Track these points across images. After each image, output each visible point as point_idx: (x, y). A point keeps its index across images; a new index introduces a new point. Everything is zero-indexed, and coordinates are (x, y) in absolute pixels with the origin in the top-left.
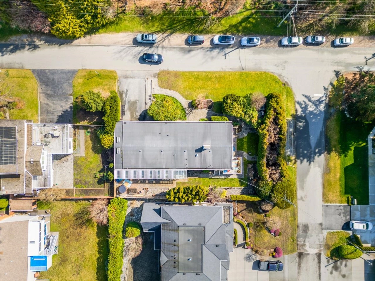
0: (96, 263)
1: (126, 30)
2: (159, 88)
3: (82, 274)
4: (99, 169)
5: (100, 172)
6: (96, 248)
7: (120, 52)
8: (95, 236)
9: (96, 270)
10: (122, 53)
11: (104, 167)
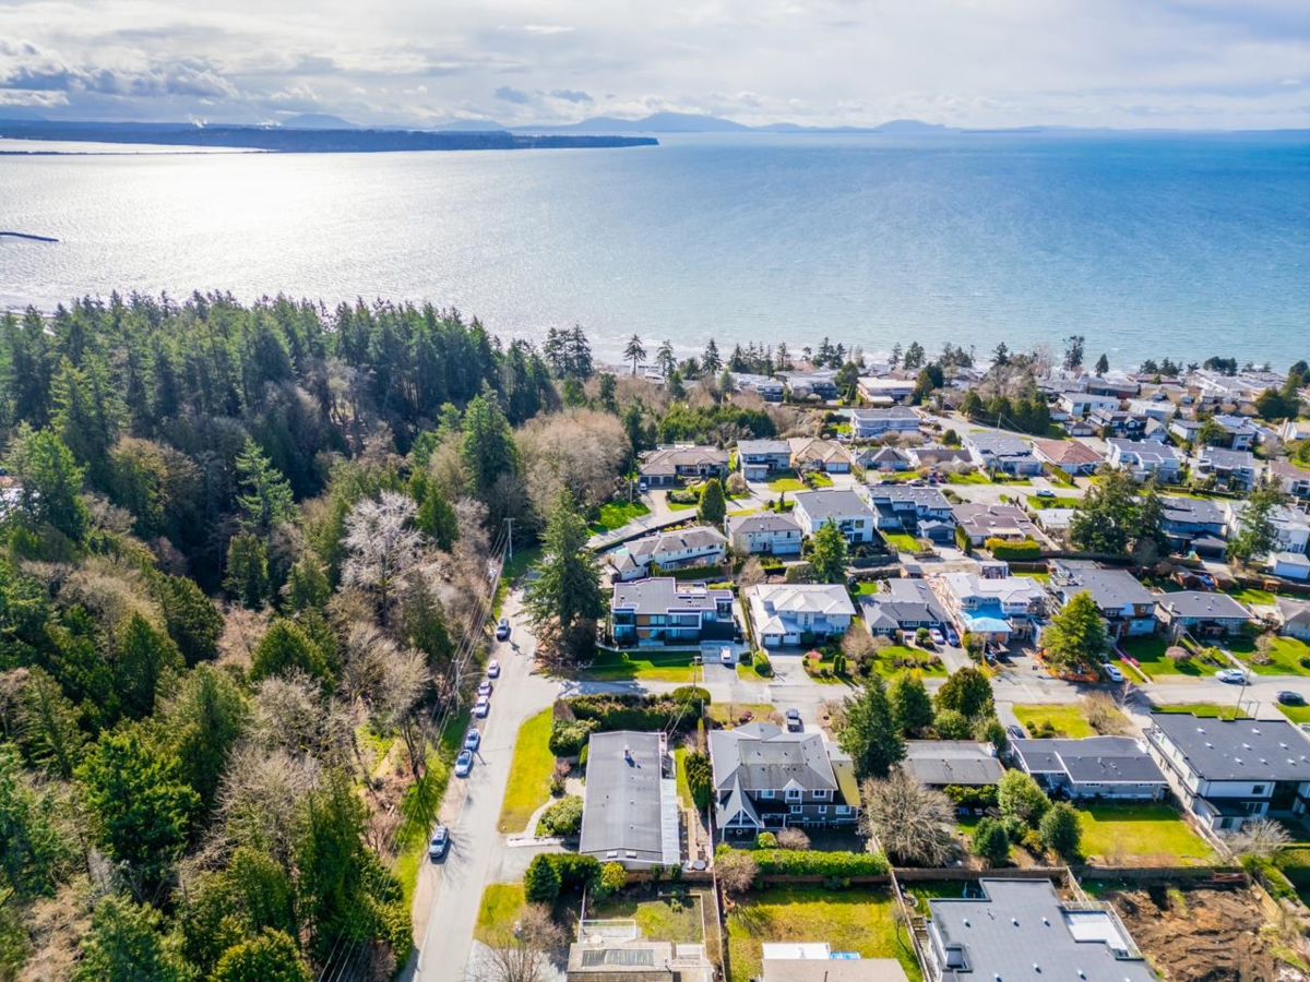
0: (837, 906)
1: (414, 874)
2: (525, 834)
3: (862, 924)
4: (666, 906)
5: (670, 904)
6: (811, 905)
7: (451, 880)
8: (789, 907)
9: (850, 905)
10: (454, 878)
11: (662, 898)
